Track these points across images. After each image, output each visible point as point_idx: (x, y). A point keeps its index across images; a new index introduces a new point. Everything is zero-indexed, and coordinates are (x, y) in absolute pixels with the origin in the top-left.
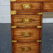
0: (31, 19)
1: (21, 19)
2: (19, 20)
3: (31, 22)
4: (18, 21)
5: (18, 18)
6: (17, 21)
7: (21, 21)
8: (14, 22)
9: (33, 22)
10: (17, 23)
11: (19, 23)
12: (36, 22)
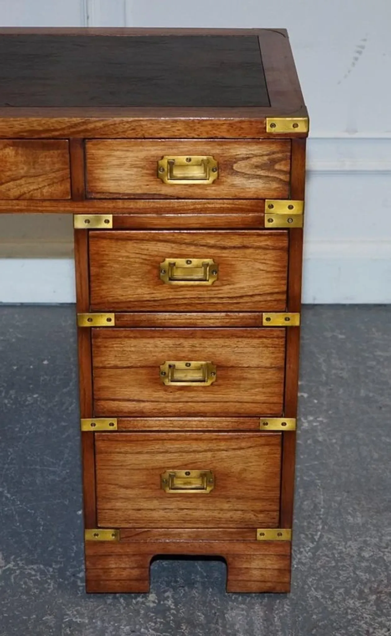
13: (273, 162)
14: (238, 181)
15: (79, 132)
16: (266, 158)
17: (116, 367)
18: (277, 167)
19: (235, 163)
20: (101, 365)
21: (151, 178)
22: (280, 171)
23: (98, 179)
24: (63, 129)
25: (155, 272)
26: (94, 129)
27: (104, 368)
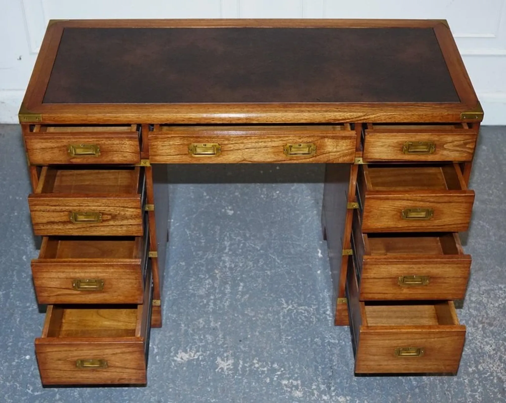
0: (103, 214)
1: (62, 213)
2: (55, 214)
3: (105, 224)
4: (52, 220)
5: (48, 208)
6: (45, 221)
7: (65, 219)
8: (37, 224)
9: (111, 223)
10: (49, 227)
11: (56, 227)
12: (125, 222)
13: (465, 144)
14: (445, 152)
15: (360, 120)
16: (462, 142)
17: (375, 278)
18: (468, 146)
19: (445, 144)
20: (366, 277)
21: (399, 152)
22: (469, 148)
23: (370, 152)
24: (352, 118)
25: (399, 214)
26: (369, 119)
27: (368, 279)
